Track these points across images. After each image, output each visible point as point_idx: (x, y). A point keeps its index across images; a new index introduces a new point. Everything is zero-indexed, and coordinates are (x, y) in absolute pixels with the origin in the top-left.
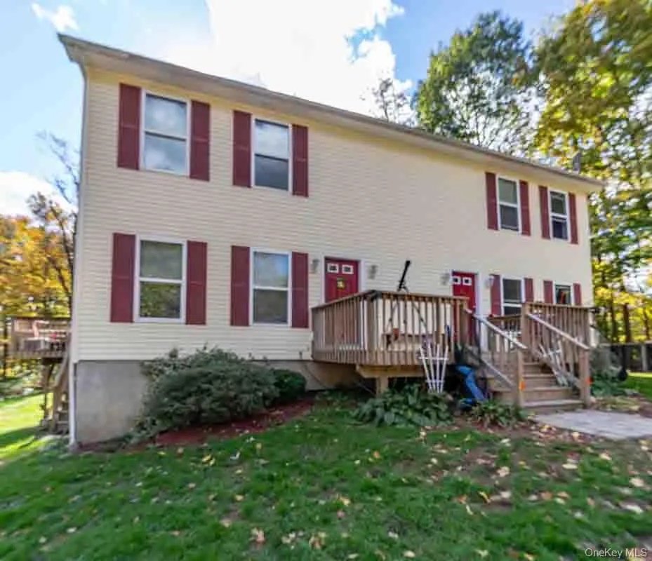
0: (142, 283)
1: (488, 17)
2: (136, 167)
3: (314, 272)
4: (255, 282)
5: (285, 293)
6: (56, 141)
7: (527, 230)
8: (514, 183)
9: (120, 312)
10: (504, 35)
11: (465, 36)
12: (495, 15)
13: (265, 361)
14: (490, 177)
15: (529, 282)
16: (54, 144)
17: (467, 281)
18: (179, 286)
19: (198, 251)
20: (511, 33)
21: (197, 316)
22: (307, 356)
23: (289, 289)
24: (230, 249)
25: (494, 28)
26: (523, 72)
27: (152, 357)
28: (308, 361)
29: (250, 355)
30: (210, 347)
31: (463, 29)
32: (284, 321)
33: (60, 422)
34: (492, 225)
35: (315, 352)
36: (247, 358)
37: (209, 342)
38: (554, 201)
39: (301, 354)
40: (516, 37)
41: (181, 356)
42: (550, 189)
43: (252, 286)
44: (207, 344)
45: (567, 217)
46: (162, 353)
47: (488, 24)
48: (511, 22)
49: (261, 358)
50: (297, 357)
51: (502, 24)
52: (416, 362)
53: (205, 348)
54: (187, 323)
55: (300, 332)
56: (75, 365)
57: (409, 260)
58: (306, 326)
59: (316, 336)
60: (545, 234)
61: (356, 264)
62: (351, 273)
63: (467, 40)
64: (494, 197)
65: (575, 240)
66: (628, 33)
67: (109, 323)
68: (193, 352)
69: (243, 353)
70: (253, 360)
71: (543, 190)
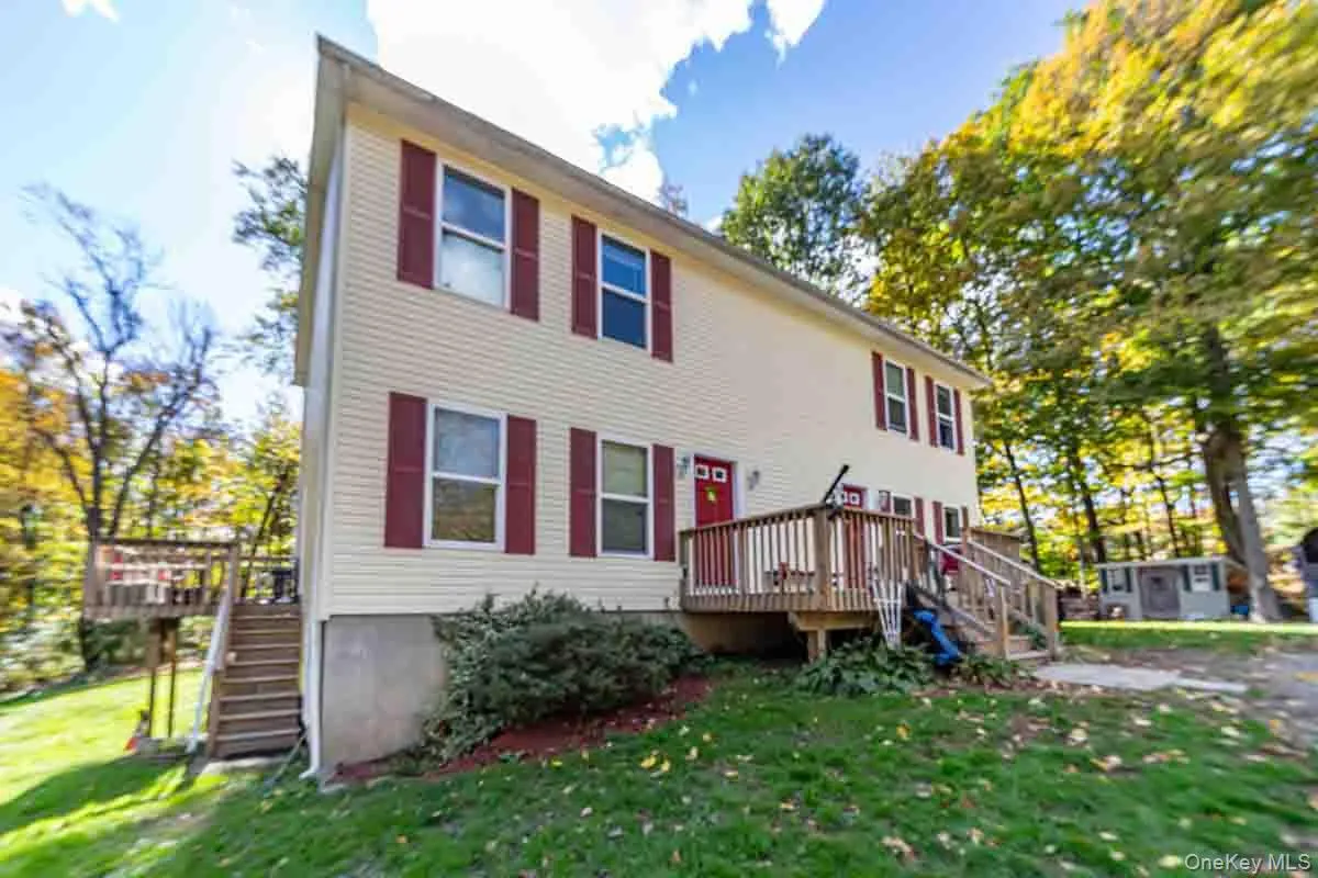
0: (437, 481)
1: (817, 142)
2: (427, 283)
3: (682, 476)
4: (604, 490)
5: (644, 506)
6: (71, 208)
7: (915, 435)
8: (900, 370)
9: (402, 531)
10: (835, 169)
11: (788, 159)
12: (826, 141)
13: (619, 612)
14: (877, 358)
15: (919, 502)
16: (65, 213)
17: (854, 498)
18: (492, 490)
19: (522, 432)
20: (843, 168)
21: (521, 540)
22: (674, 605)
23: (650, 501)
24: (568, 434)
25: (822, 156)
26: (861, 220)
27: (454, 609)
28: (676, 612)
29: (600, 603)
30: (542, 591)
31: (784, 150)
32: (643, 549)
33: (221, 738)
34: (881, 423)
35: (684, 598)
36: (596, 608)
37: (541, 581)
38: (940, 397)
39: (667, 600)
40: (850, 174)
41: (499, 605)
42: (936, 382)
43: (601, 495)
44: (537, 584)
45: (953, 419)
46: (469, 601)
47: (817, 149)
48: (843, 154)
49: (613, 607)
50: (661, 607)
51: (834, 153)
52: (870, 608)
53: (534, 592)
54: (508, 550)
55: (664, 566)
56: (323, 624)
57: (847, 463)
58: (673, 559)
59: (685, 572)
60: (933, 442)
61: (729, 466)
62: (724, 480)
63: (792, 166)
64: (882, 386)
65: (961, 452)
66: (984, 197)
67: (384, 550)
68: (519, 599)
69: (588, 601)
70: (603, 611)
71: (929, 381)
